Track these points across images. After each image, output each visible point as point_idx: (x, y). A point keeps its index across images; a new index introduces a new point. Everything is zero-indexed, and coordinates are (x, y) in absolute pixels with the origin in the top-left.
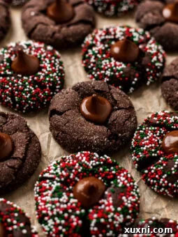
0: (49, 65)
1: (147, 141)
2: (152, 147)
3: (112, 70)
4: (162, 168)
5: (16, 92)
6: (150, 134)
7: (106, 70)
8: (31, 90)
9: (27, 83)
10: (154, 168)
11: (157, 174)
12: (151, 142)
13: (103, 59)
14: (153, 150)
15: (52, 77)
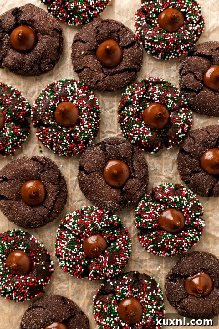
0: (86, 122)
1: (148, 216)
2: (149, 221)
3: (139, 137)
4: (152, 240)
5: (55, 144)
6: (151, 210)
7: (134, 134)
8: (67, 145)
9: (65, 138)
10: (146, 238)
11: (147, 242)
12: (150, 216)
13: (135, 122)
14: (150, 224)
15: (86, 134)
